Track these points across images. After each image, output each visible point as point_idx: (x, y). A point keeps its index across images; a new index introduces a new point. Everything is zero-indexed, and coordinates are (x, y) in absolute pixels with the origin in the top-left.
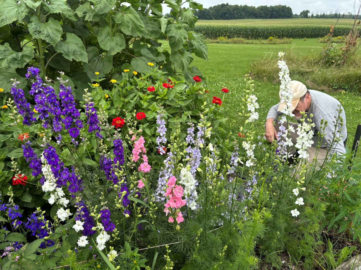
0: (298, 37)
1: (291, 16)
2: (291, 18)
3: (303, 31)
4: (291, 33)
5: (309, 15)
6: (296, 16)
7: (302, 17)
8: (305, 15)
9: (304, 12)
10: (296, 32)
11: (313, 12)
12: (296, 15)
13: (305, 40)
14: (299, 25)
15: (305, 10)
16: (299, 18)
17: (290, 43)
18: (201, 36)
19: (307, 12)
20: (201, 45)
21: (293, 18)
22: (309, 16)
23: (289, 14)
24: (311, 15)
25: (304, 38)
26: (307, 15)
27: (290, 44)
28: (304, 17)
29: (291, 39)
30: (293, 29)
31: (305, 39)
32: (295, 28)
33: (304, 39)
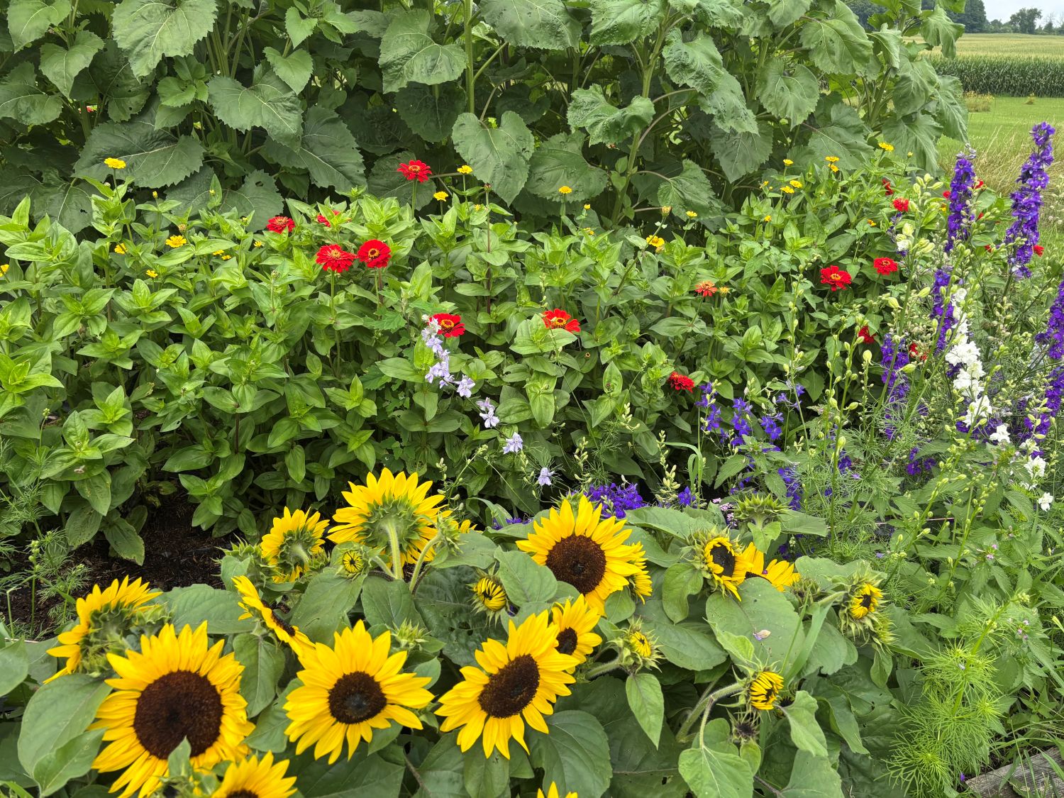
0: (1008, 91)
1: (980, 25)
2: (981, 31)
3: (1024, 74)
4: (988, 78)
5: (1040, 23)
6: (997, 28)
7: (1015, 31)
8: (1026, 23)
9: (1022, 13)
10: (1003, 75)
11: (1052, 15)
12: (996, 22)
13: (1031, 103)
14: (1014, 55)
15: (1028, 8)
16: (1005, 31)
17: (986, 110)
18: (955, 82)
19: (1034, 13)
20: (952, 104)
21: (986, 32)
22: (1037, 27)
23: (975, 20)
24: (1043, 26)
25: (1027, 95)
26: (1033, 25)
27: (985, 114)
28: (1023, 31)
29: (989, 98)
30: (994, 67)
31: (1032, 97)
32: (1000, 65)
33: (1028, 99)
